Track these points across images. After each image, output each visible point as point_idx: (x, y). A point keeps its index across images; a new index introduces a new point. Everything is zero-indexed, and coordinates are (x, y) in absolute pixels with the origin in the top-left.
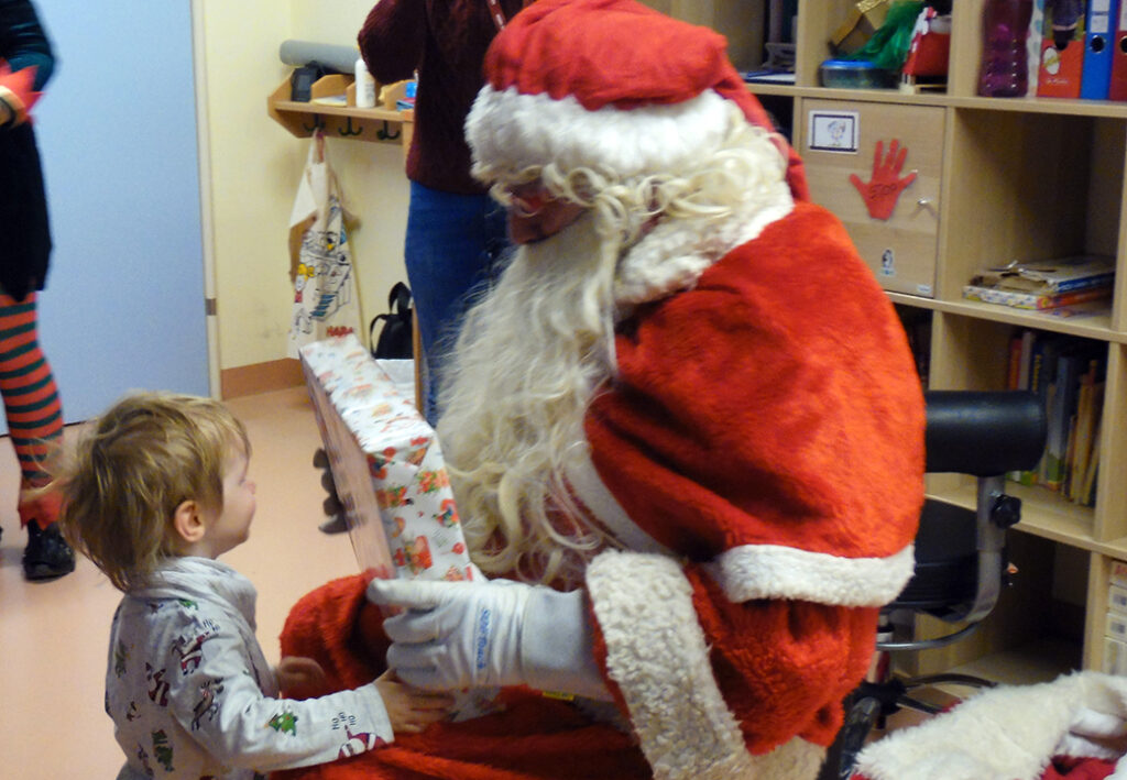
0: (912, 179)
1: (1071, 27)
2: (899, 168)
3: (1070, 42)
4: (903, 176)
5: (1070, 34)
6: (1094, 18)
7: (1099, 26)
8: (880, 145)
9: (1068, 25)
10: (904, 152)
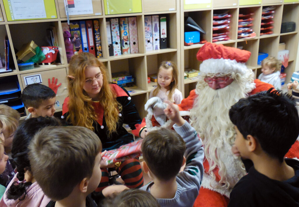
0: (61, 84)
1: (79, 47)
2: (56, 83)
3: (80, 50)
4: (57, 84)
5: (79, 48)
6: (84, 45)
7: (85, 46)
8: (49, 80)
9: (78, 46)
10: (57, 80)
